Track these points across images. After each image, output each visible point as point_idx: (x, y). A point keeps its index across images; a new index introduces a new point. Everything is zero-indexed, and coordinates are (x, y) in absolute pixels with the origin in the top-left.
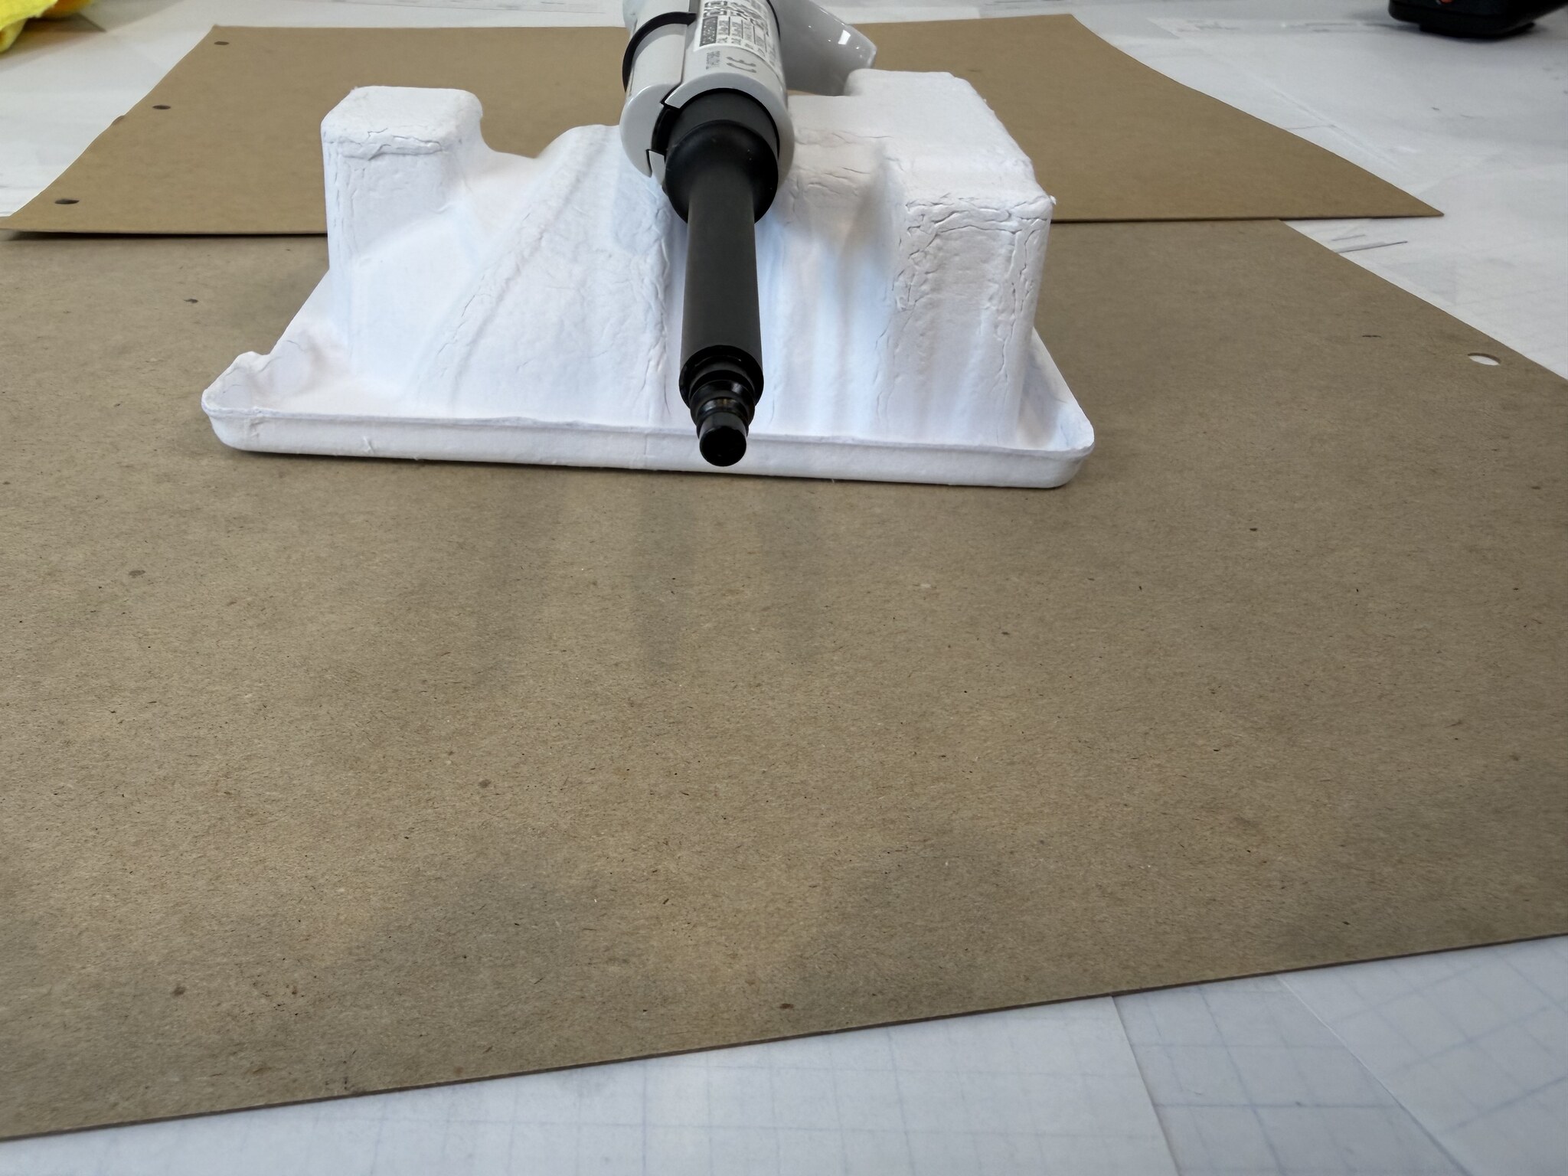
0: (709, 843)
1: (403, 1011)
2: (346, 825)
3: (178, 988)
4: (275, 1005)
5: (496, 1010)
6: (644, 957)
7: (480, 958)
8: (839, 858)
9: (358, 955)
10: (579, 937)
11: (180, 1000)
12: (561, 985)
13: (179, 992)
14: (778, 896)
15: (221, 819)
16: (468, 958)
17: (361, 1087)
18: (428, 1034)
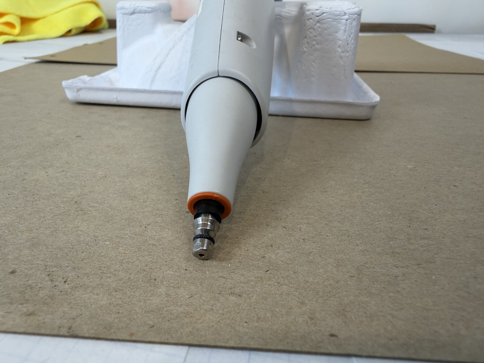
0: (294, 249)
1: (114, 299)
2: (120, 219)
3: (13, 271)
4: (53, 285)
5: (163, 308)
6: (251, 295)
7: (163, 281)
8: (367, 265)
9: (103, 270)
10: (217, 280)
11: (11, 276)
12: (202, 301)
13: (13, 272)
14: (330, 278)
15: (69, 210)
16: (156, 281)
17: (77, 333)
18: (122, 313)
